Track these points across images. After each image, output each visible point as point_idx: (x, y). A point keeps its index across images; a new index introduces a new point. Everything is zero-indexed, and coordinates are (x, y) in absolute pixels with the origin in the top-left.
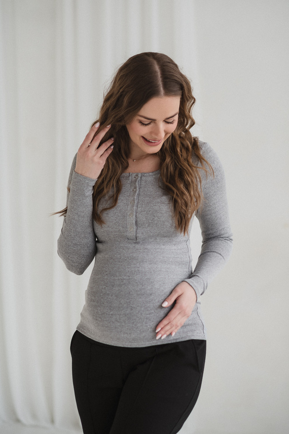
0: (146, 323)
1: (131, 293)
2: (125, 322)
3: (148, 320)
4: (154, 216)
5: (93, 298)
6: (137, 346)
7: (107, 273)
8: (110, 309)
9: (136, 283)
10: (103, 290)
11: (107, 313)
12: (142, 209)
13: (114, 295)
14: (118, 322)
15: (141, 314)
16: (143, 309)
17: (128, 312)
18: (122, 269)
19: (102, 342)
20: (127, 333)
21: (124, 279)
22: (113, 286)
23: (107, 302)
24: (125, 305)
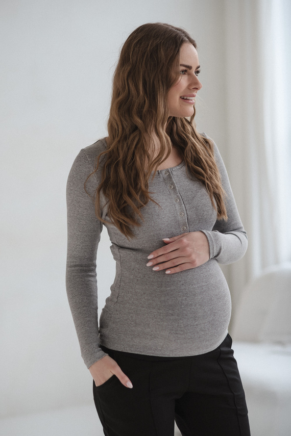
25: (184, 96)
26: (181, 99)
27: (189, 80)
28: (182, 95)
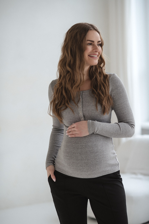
0: (95, 166)
1: (87, 152)
2: (85, 166)
3: (96, 165)
4: (92, 112)
5: (67, 155)
6: (91, 178)
7: (74, 142)
8: (77, 160)
9: (90, 147)
10: (73, 151)
11: (76, 162)
12: (86, 109)
13: (78, 154)
14: (81, 166)
15: (93, 162)
16: (93, 160)
17: (86, 161)
18: (82, 140)
19: (72, 176)
20: (86, 172)
21: (83, 145)
22: (78, 149)
23: (75, 157)
24: (85, 158)
25: (90, 55)
26: (89, 57)
27: (93, 47)
28: (89, 54)
